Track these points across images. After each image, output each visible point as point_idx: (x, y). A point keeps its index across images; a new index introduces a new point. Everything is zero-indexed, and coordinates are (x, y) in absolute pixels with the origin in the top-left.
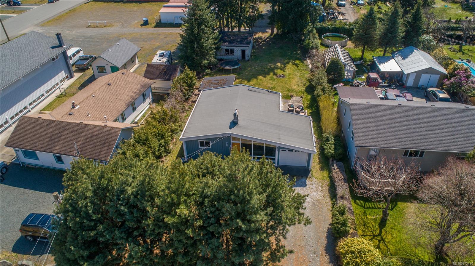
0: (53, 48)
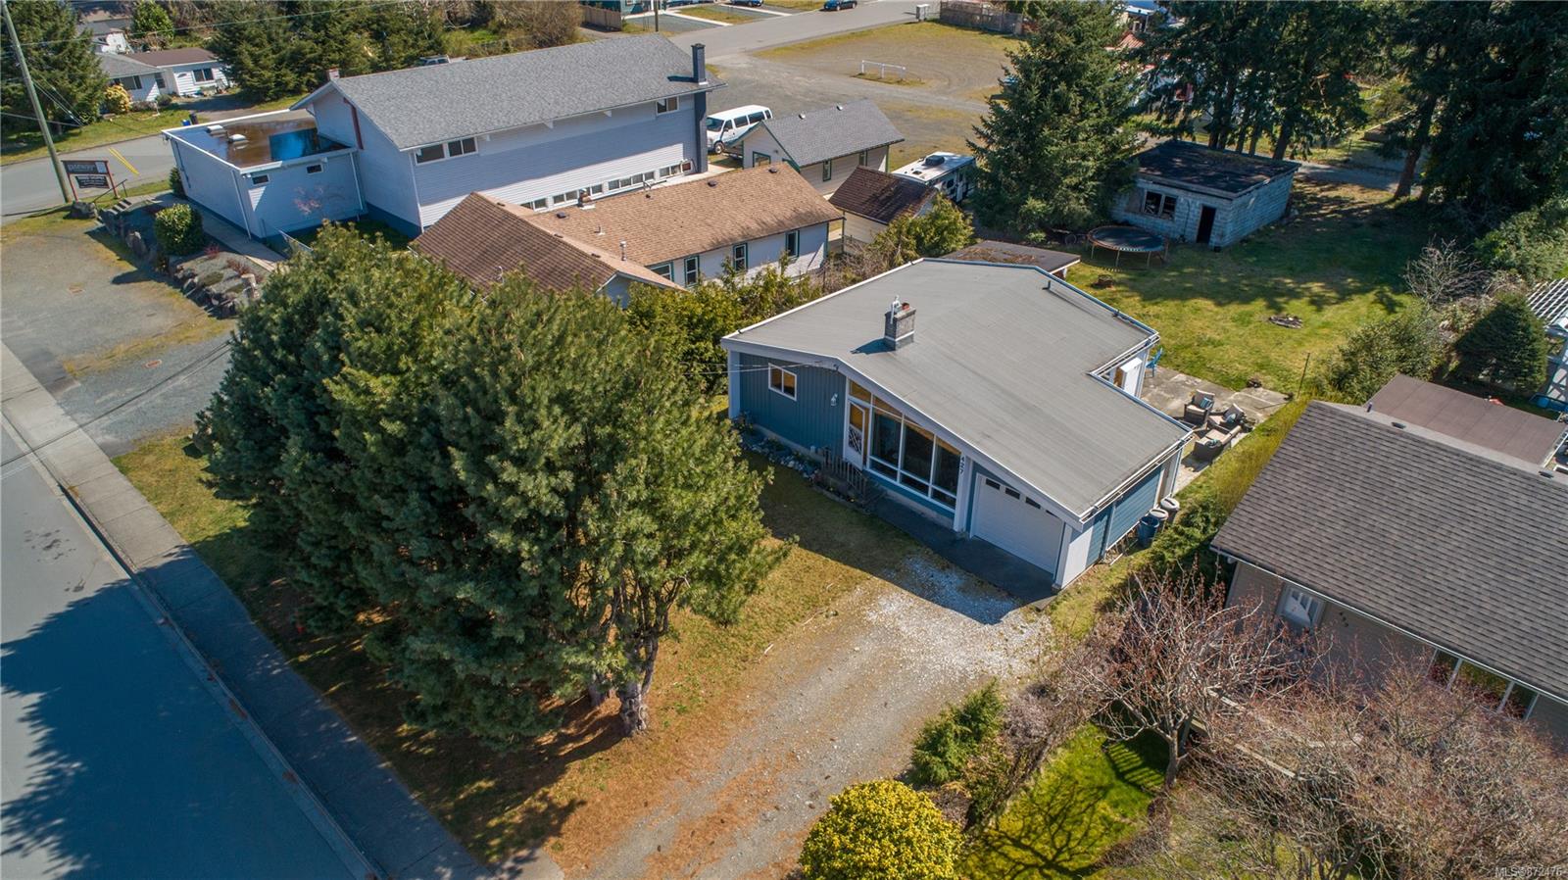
0: (671, 79)
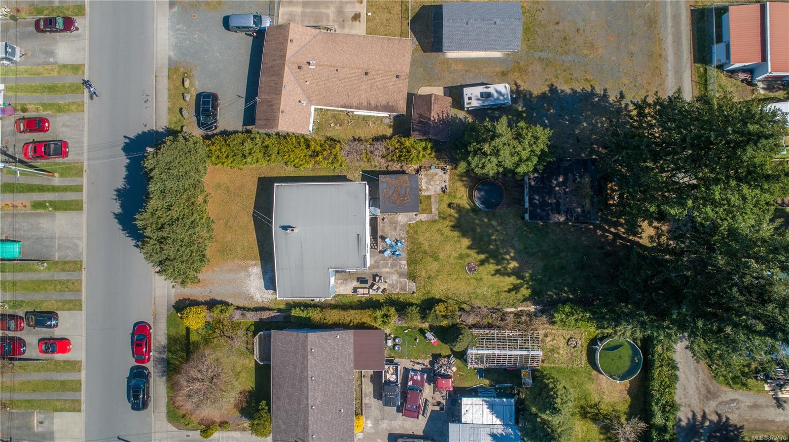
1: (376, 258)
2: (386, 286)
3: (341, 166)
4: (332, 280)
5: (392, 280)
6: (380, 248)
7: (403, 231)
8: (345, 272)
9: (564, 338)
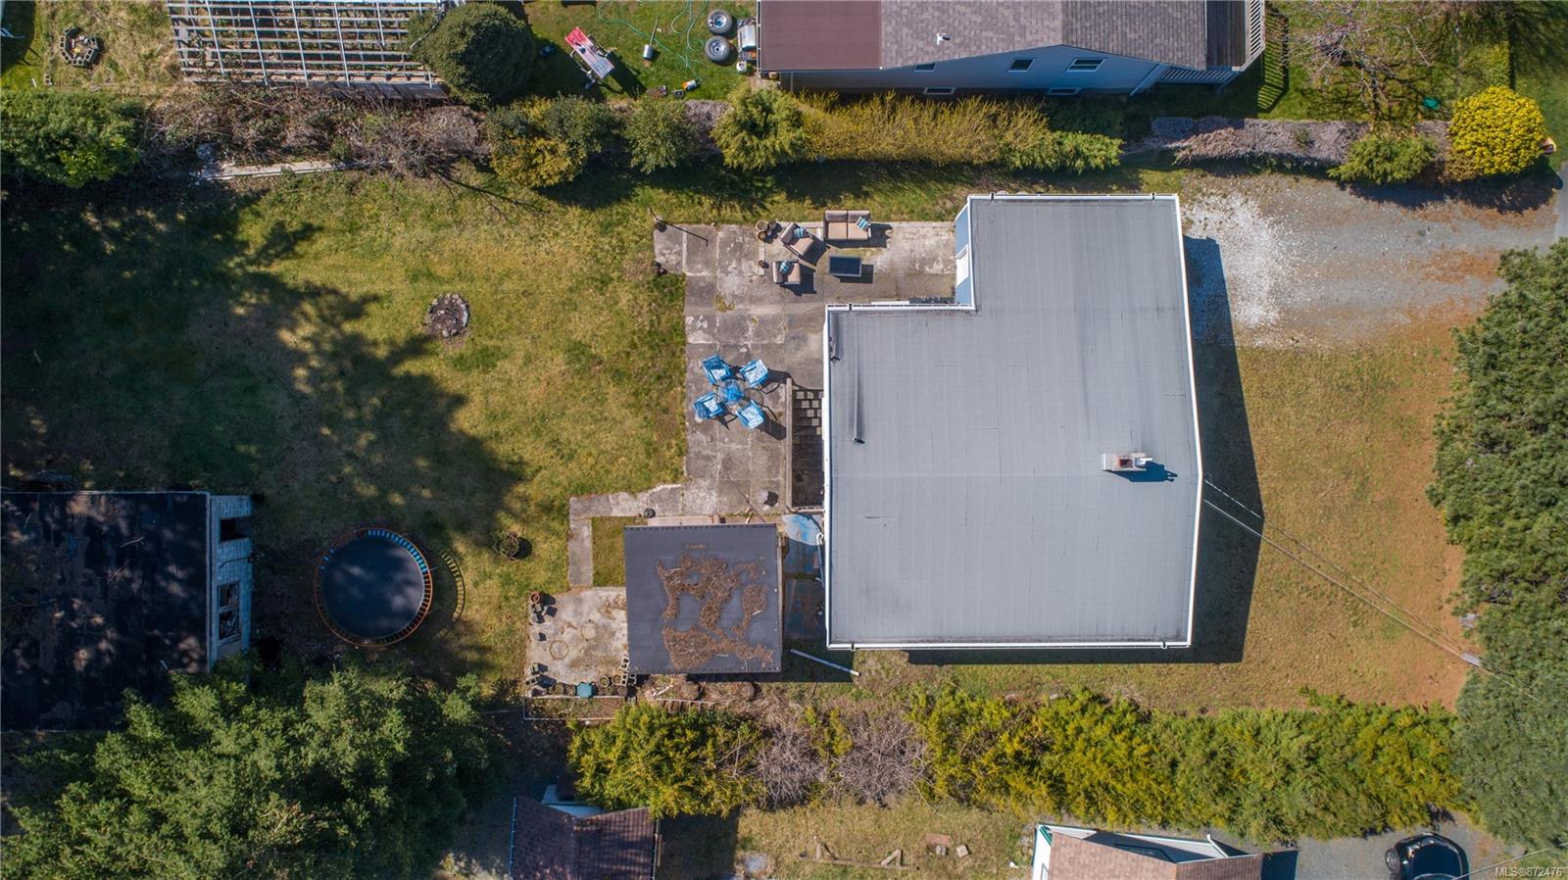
1: (800, 356)
2: (763, 250)
3: (930, 700)
4: (963, 270)
5: (740, 273)
6: (785, 391)
7: (698, 455)
8: (914, 301)
9: (113, 65)
